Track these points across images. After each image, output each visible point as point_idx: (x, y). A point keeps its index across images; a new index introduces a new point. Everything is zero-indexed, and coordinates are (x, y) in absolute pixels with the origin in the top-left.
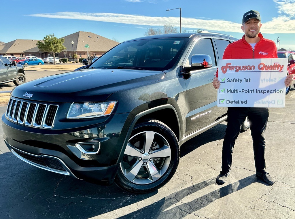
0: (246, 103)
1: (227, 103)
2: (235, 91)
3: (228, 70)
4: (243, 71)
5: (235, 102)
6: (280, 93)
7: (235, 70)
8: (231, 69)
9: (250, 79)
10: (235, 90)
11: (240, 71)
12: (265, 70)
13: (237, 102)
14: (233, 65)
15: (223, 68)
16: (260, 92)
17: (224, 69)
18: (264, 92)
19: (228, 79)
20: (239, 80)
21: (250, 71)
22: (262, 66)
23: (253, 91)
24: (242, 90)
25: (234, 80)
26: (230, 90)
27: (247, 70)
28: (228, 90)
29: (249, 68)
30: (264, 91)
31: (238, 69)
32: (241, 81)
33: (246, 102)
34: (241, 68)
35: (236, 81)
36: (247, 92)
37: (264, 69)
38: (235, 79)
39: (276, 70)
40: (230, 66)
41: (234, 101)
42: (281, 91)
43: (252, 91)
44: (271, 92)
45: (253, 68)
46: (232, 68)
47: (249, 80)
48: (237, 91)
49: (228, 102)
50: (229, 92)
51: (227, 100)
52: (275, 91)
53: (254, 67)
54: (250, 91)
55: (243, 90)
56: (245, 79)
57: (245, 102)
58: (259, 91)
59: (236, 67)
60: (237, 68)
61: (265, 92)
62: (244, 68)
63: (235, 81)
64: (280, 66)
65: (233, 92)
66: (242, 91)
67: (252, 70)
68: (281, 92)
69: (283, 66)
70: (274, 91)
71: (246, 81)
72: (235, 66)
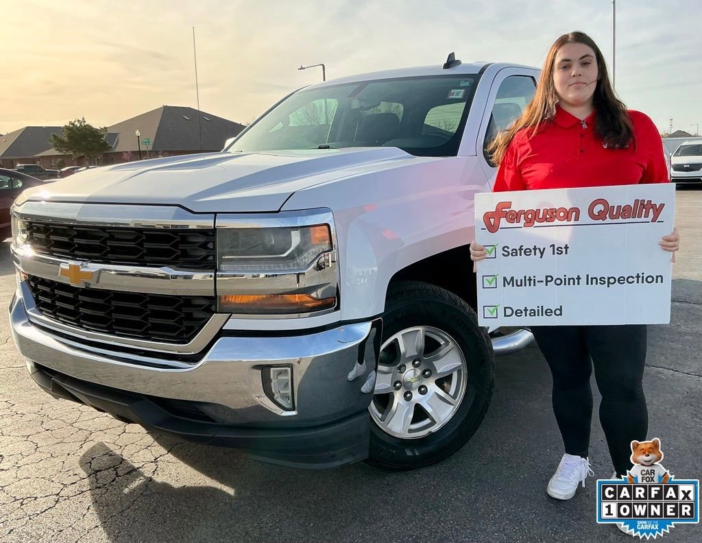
0: (561, 314)
1: (505, 316)
2: (528, 282)
3: (503, 222)
4: (545, 223)
5: (528, 312)
6: (657, 282)
7: (523, 221)
8: (511, 221)
9: (566, 247)
10: (527, 278)
11: (536, 224)
12: (608, 220)
13: (535, 313)
14: (515, 207)
15: (487, 216)
16: (599, 281)
17: (492, 220)
18: (609, 283)
19: (506, 249)
20: (537, 251)
21: (565, 222)
22: (600, 207)
23: (579, 278)
24: (547, 277)
25: (523, 251)
26: (512, 278)
27: (556, 222)
28: (505, 279)
29: (562, 214)
30: (609, 278)
31: (532, 217)
32: (542, 253)
33: (561, 310)
34: (541, 217)
35: (527, 252)
36: (560, 282)
37: (607, 216)
38: (524, 248)
39: (643, 219)
40: (508, 210)
41: (526, 310)
42: (657, 277)
43: (576, 281)
44: (630, 280)
45: (574, 213)
46: (514, 217)
47: (564, 250)
48: (532, 282)
49: (509, 312)
50: (509, 284)
51: (505, 308)
52: (640, 279)
53: (577, 211)
54: (569, 279)
55: (549, 279)
56: (553, 246)
57: (558, 312)
58: (594, 280)
59: (525, 213)
60: (530, 216)
61: (612, 281)
62: (548, 216)
63: (525, 252)
64: (653, 206)
65: (521, 285)
66: (547, 281)
67: (572, 222)
68: (659, 278)
69: (662, 206)
70: (638, 276)
71: (556, 251)
72: (522, 212)
